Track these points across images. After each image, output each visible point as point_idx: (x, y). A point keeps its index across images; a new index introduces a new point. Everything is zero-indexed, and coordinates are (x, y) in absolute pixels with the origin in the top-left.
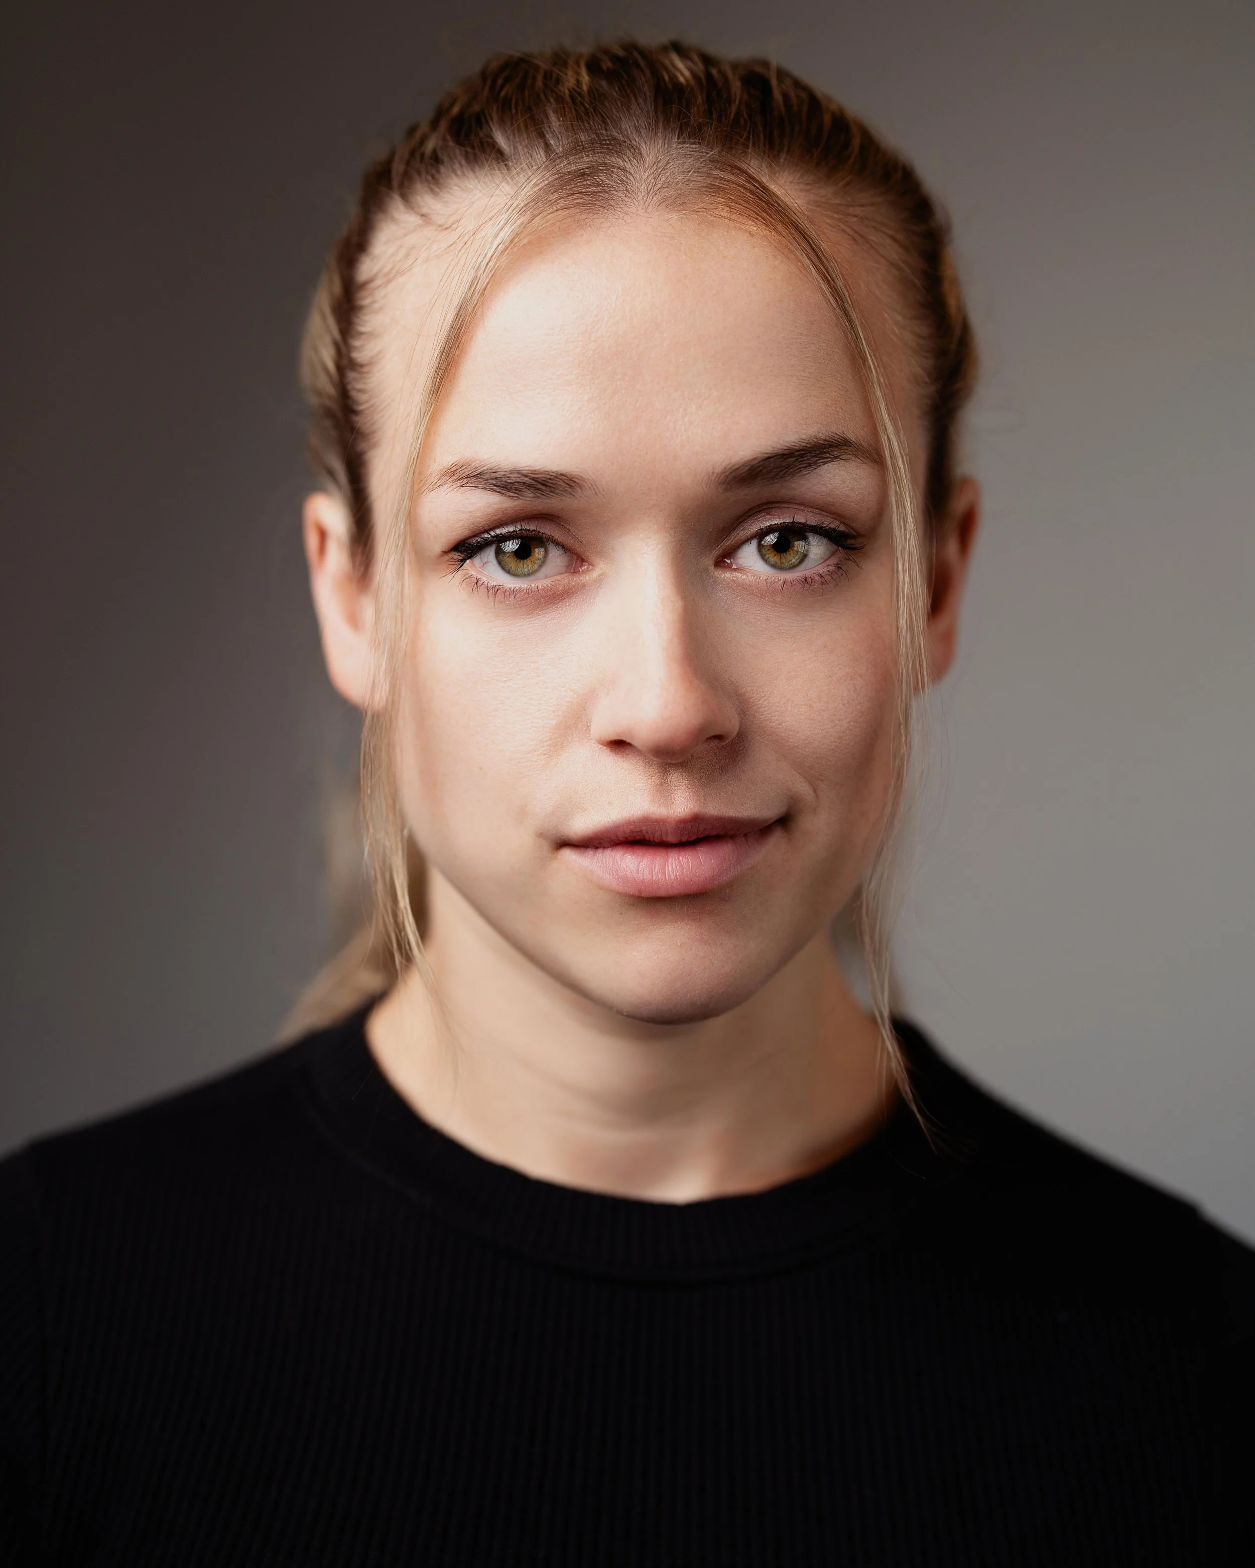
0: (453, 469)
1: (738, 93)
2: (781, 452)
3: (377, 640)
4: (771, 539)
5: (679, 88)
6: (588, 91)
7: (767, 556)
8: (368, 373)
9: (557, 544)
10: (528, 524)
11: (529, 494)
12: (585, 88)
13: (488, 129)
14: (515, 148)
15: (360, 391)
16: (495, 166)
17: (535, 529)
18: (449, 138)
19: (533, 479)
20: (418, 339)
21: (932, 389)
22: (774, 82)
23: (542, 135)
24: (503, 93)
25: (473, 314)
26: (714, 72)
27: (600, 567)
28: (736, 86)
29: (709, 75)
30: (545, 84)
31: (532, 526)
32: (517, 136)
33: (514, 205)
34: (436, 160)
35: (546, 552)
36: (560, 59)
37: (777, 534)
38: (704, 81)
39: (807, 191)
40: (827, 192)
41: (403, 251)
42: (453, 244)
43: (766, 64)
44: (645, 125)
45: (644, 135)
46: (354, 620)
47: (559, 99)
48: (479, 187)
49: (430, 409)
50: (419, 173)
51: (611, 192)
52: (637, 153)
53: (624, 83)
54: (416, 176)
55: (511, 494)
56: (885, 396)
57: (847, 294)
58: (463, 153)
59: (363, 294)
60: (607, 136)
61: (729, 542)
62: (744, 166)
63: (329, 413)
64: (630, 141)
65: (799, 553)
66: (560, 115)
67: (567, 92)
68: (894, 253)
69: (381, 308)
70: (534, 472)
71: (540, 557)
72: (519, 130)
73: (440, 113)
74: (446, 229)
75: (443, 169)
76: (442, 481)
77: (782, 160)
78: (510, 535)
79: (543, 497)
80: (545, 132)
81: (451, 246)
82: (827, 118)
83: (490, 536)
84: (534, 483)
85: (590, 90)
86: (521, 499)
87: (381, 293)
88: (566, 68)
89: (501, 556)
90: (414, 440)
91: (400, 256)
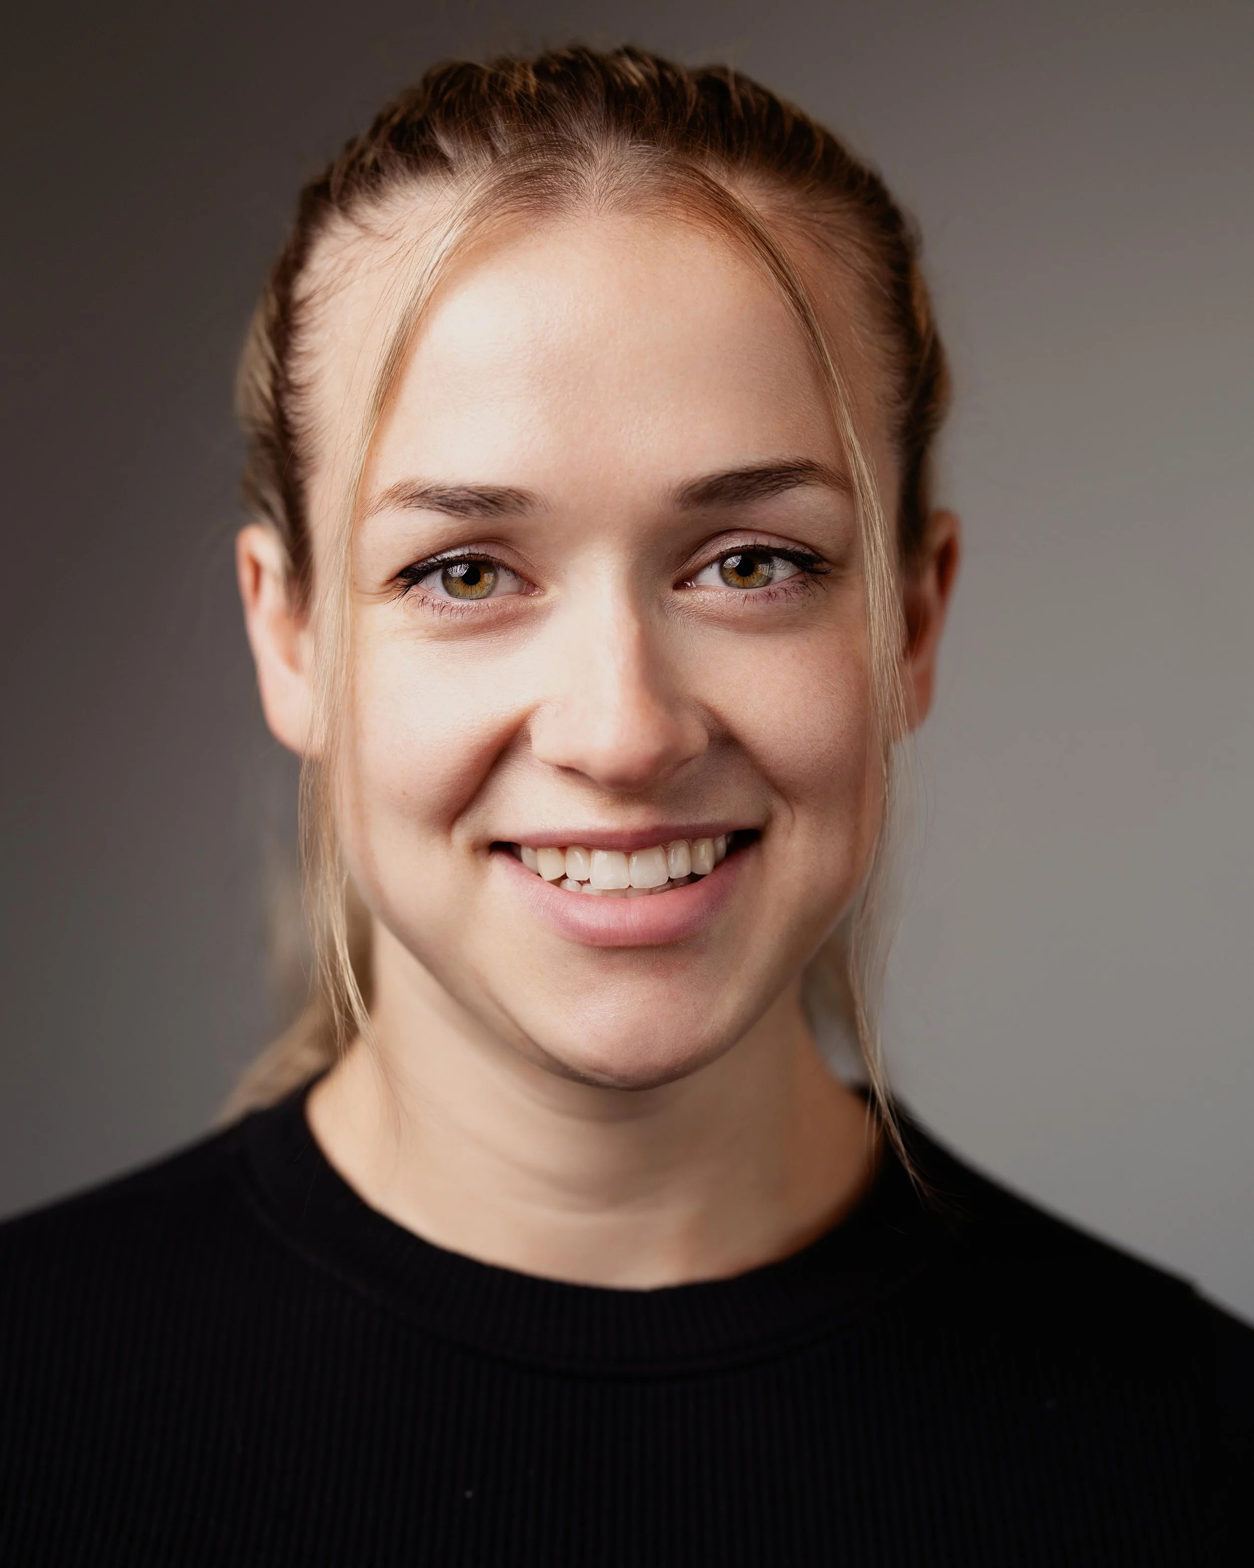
0: (396, 490)
1: (694, 97)
2: (740, 471)
3: (317, 674)
4: (733, 561)
5: (631, 91)
6: (536, 94)
7: (730, 580)
8: (307, 394)
9: (507, 568)
10: (477, 548)
11: (476, 512)
12: (532, 90)
13: (431, 134)
14: (460, 152)
15: (298, 414)
16: (438, 171)
17: (484, 553)
18: (389, 145)
19: (480, 496)
20: (359, 355)
21: (904, 407)
22: (732, 87)
23: (487, 138)
24: (446, 98)
25: (417, 326)
26: (668, 75)
27: (553, 592)
28: (692, 89)
29: (662, 78)
30: (490, 87)
31: (480, 550)
32: (461, 139)
33: (458, 212)
34: (377, 168)
35: (496, 577)
36: (506, 65)
37: (739, 557)
38: (658, 83)
39: (768, 196)
40: (788, 197)
41: (342, 266)
42: (395, 254)
43: (724, 71)
44: (596, 126)
45: (595, 138)
46: (292, 660)
47: (506, 101)
48: (422, 194)
49: (373, 426)
50: (359, 185)
51: (561, 194)
52: (588, 155)
53: (573, 84)
54: (356, 189)
55: (458, 513)
56: (851, 414)
57: (809, 304)
58: (405, 160)
59: (302, 311)
60: (556, 137)
61: (689, 566)
62: (703, 170)
63: (266, 442)
64: (581, 142)
65: (763, 577)
66: (506, 118)
67: (513, 95)
68: (861, 262)
69: (320, 326)
70: (482, 489)
71: (490, 582)
72: (463, 134)
73: (379, 123)
74: (388, 239)
75: (384, 179)
76: (384, 503)
77: (741, 164)
78: (458, 560)
79: (491, 515)
80: (491, 135)
81: (393, 256)
82: (789, 125)
83: (436, 561)
84: (482, 500)
85: (538, 93)
86: (469, 519)
87: (321, 310)
88: (513, 71)
89: (448, 582)
90: (355, 460)
91: (340, 269)
